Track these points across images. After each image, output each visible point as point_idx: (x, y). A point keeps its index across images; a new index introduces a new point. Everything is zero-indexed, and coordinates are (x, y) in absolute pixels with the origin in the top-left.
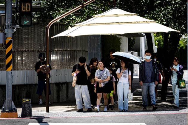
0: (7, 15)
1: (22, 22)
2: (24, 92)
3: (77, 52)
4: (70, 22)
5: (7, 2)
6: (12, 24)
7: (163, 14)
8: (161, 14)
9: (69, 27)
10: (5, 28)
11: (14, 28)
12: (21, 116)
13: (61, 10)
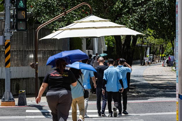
0: (6, 21)
1: (18, 28)
2: (14, 85)
3: (56, 51)
4: (54, 27)
5: (6, 10)
6: (10, 28)
7: (131, 20)
8: (130, 20)
9: (54, 31)
10: (5, 32)
11: (11, 32)
12: (17, 105)
13: (46, 16)
